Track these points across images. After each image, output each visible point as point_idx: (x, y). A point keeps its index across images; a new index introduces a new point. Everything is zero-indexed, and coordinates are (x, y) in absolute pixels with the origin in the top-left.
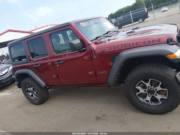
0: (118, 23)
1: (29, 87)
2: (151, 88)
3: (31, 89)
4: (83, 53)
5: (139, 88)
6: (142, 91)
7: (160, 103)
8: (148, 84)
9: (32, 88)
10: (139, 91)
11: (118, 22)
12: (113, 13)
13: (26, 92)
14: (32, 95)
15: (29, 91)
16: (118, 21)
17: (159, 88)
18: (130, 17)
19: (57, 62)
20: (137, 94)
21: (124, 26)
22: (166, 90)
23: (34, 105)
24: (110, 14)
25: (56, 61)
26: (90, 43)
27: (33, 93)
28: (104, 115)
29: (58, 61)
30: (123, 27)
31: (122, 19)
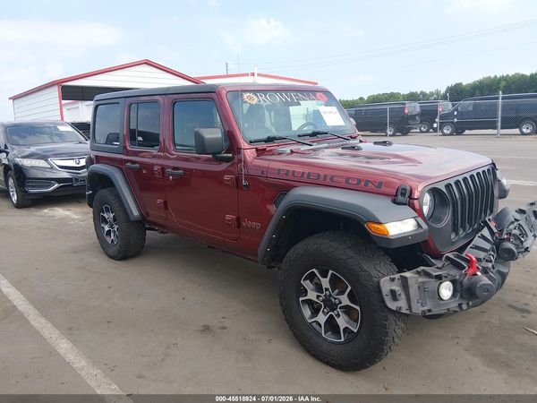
0: (456, 116)
1: (108, 210)
2: (330, 295)
3: (109, 216)
4: (224, 166)
5: (307, 284)
6: (312, 295)
7: (343, 340)
8: (325, 282)
9: (112, 215)
10: (306, 292)
11: (456, 113)
12: (464, 84)
13: (99, 220)
14: (109, 233)
15: (105, 221)
16: (457, 110)
17: (345, 300)
18: (496, 111)
19: (169, 170)
20: (301, 299)
21: (470, 129)
22: (358, 308)
23: (107, 258)
24: (454, 84)
25: (169, 167)
26: (244, 145)
27: (111, 226)
28: (224, 328)
29: (175, 168)
30: (467, 132)
31: (471, 108)
